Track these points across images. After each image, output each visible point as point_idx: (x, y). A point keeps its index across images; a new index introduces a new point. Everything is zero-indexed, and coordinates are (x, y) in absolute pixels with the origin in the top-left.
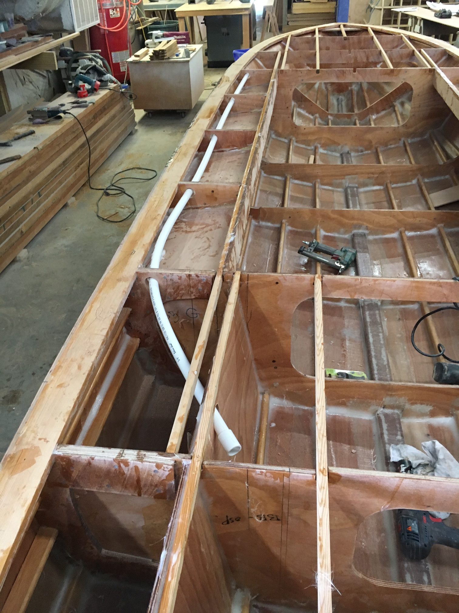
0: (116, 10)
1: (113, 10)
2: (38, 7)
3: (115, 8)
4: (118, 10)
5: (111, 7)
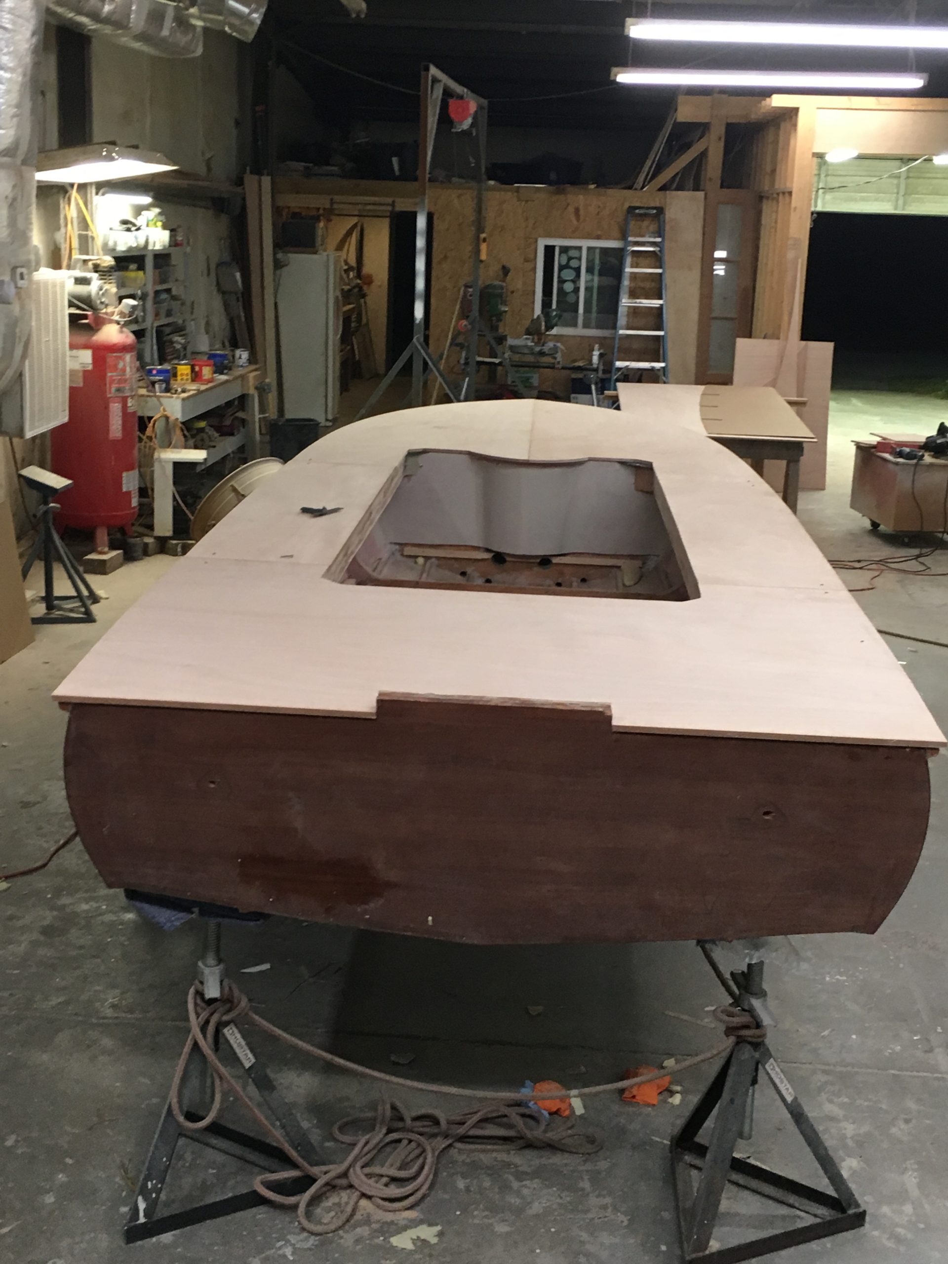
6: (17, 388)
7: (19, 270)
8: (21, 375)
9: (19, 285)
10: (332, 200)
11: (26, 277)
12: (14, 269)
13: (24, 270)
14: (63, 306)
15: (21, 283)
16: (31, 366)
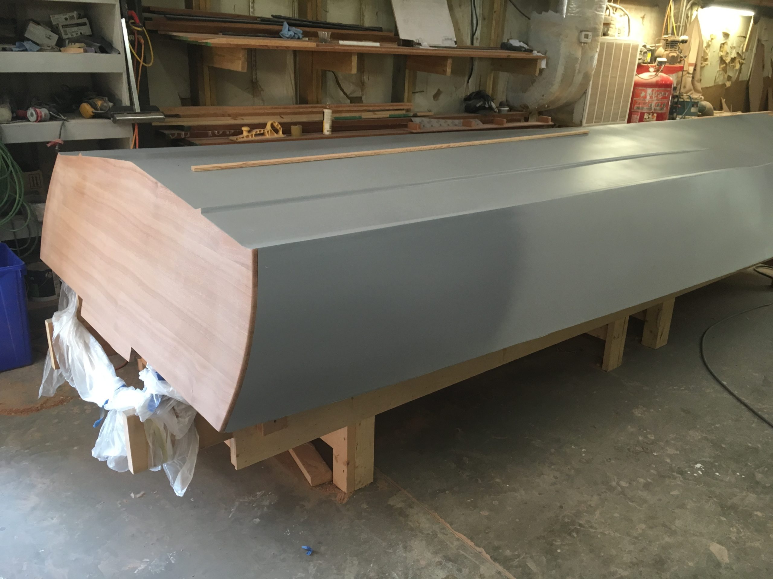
0: (653, 115)
3: (652, 112)
4: (655, 115)
7: (584, 33)
9: (584, 42)
11: (590, 37)
12: (581, 31)
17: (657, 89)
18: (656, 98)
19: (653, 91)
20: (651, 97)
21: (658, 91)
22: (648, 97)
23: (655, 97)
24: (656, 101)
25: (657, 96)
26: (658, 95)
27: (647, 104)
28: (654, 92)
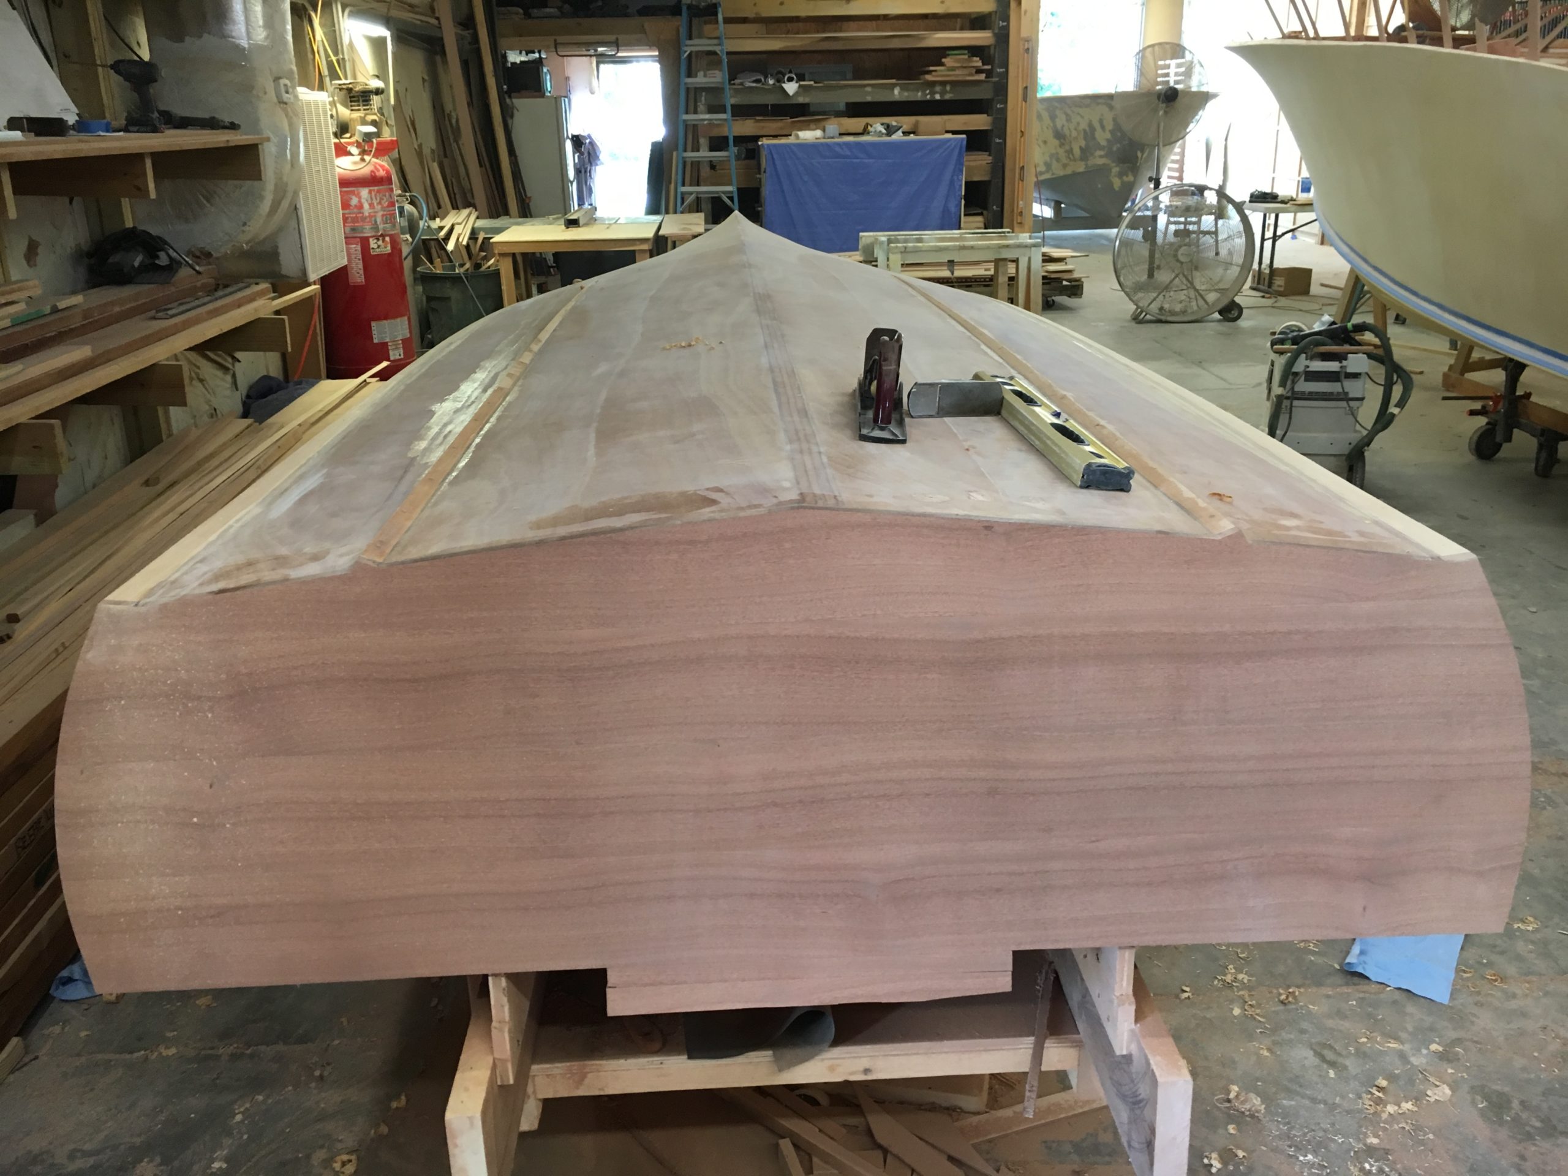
0: (384, 241)
1: (378, 239)
2: (243, 232)
3: (382, 235)
4: (387, 239)
5: (373, 234)
6: (294, 223)
7: (283, 82)
8: (296, 208)
9: (285, 100)
10: (555, 40)
11: (290, 90)
12: (277, 79)
13: (287, 82)
14: (327, 133)
15: (286, 97)
16: (306, 199)
17: (376, 188)
18: (380, 207)
19: (370, 192)
20: (371, 205)
21: (378, 191)
22: (366, 206)
23: (378, 204)
24: (381, 213)
25: (380, 203)
26: (381, 199)
27: (368, 219)
28: (373, 193)
